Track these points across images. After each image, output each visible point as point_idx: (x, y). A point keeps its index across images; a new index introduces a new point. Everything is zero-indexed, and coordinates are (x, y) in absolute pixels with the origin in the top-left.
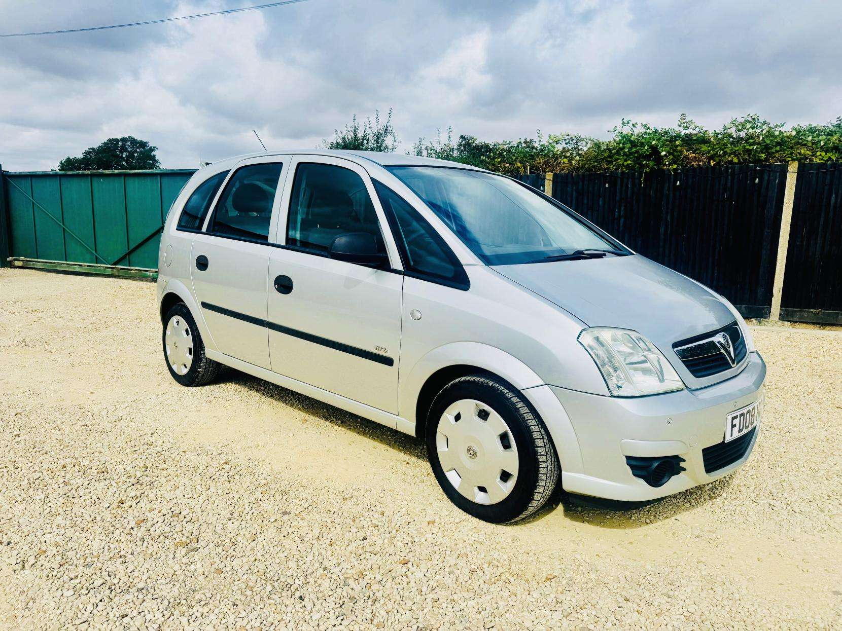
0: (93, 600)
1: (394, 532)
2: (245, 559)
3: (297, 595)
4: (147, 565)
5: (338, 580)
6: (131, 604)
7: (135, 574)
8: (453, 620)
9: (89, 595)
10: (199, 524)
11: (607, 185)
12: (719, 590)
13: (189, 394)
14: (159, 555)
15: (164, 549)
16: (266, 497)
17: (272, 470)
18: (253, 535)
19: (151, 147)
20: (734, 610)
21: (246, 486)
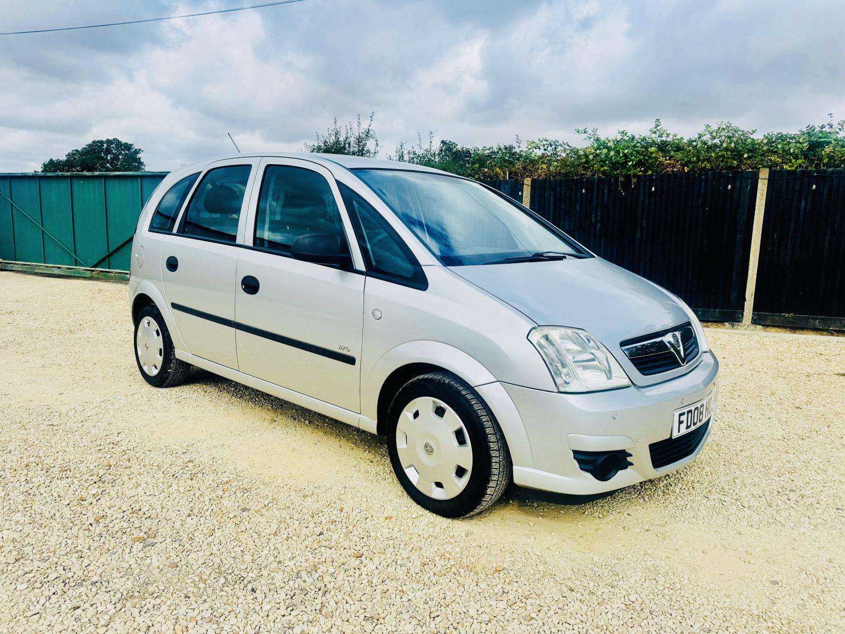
0: (46, 593)
1: (351, 527)
2: (200, 554)
3: (250, 587)
4: (102, 560)
5: (291, 573)
6: (84, 597)
7: (90, 568)
8: (400, 610)
9: (43, 588)
10: (158, 520)
11: (584, 191)
12: (661, 580)
13: (159, 395)
14: (115, 550)
15: (121, 544)
16: (227, 494)
17: (235, 468)
18: (211, 530)
19: (136, 150)
20: (674, 598)
21: (207, 484)
